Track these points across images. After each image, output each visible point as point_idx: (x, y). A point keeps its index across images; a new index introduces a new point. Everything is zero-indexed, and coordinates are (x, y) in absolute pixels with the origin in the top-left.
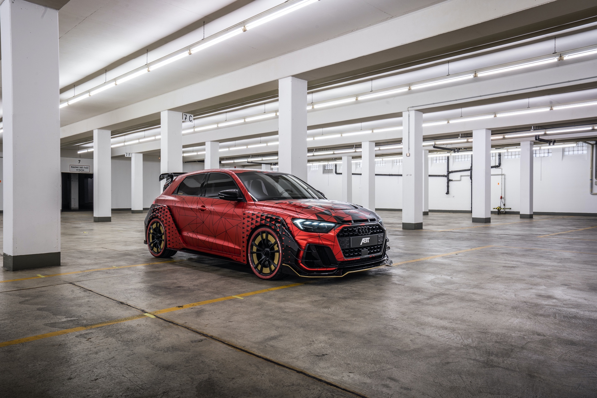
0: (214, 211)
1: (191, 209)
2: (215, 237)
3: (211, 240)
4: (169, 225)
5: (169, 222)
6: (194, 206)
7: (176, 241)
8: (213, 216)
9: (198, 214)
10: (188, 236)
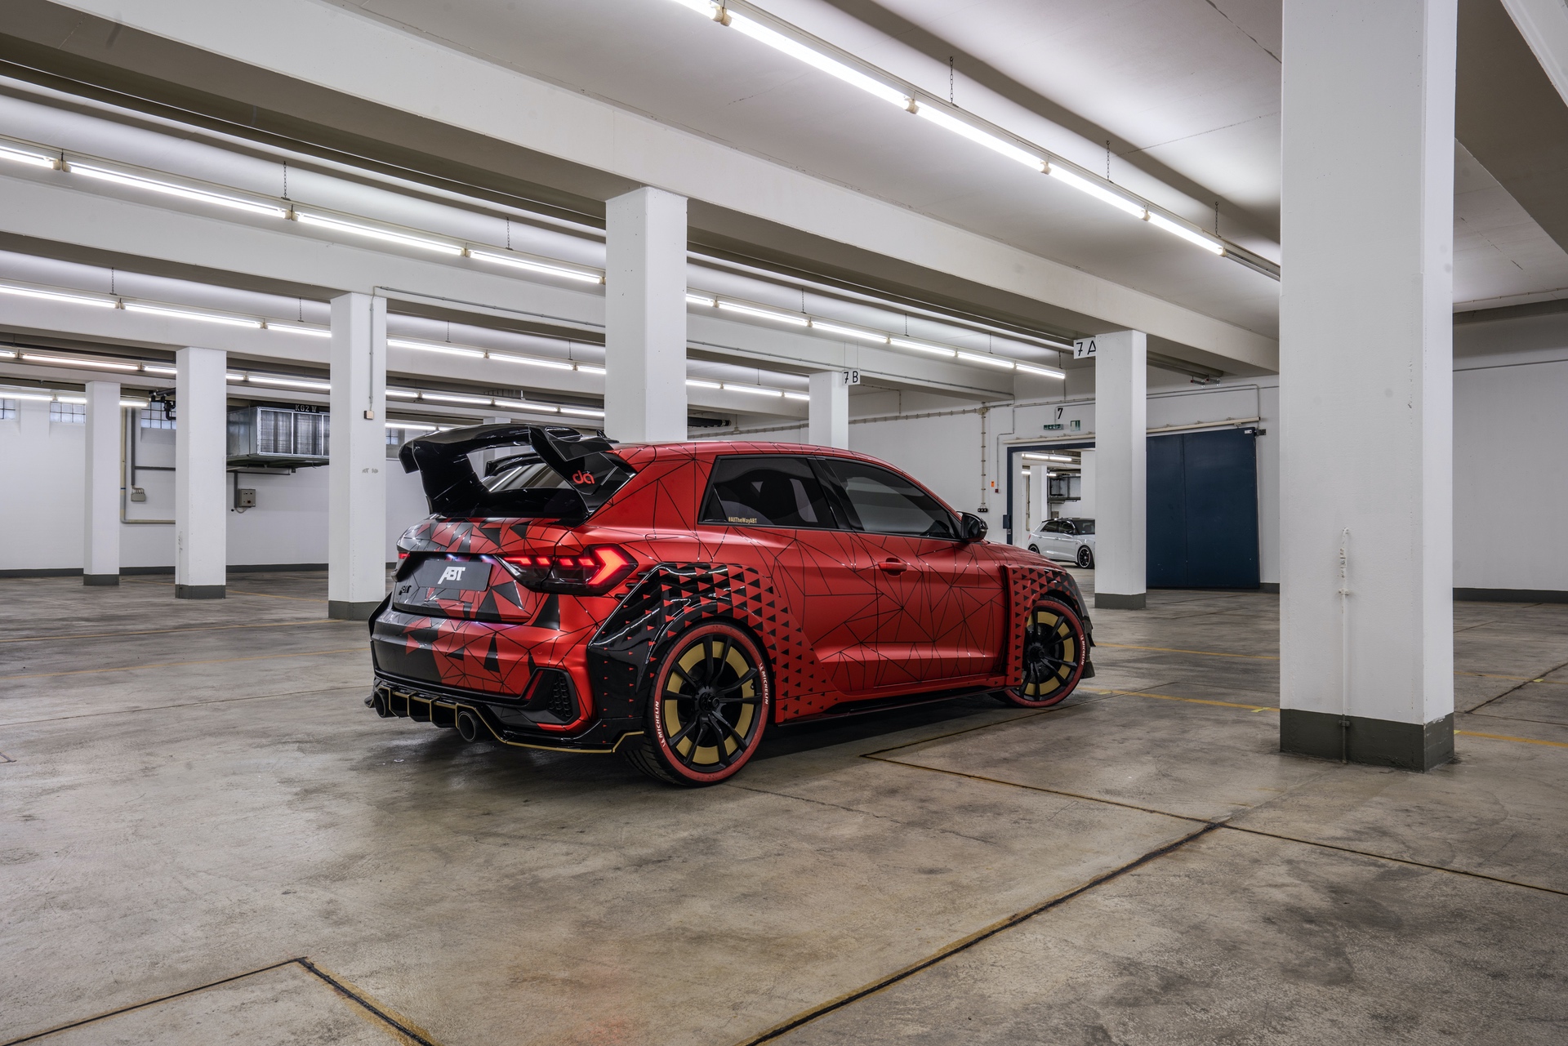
0: (932, 570)
1: (854, 570)
2: (934, 642)
3: (926, 654)
4: (786, 639)
5: (786, 624)
6: (863, 563)
7: (811, 690)
8: (927, 585)
9: (882, 586)
10: (848, 659)
